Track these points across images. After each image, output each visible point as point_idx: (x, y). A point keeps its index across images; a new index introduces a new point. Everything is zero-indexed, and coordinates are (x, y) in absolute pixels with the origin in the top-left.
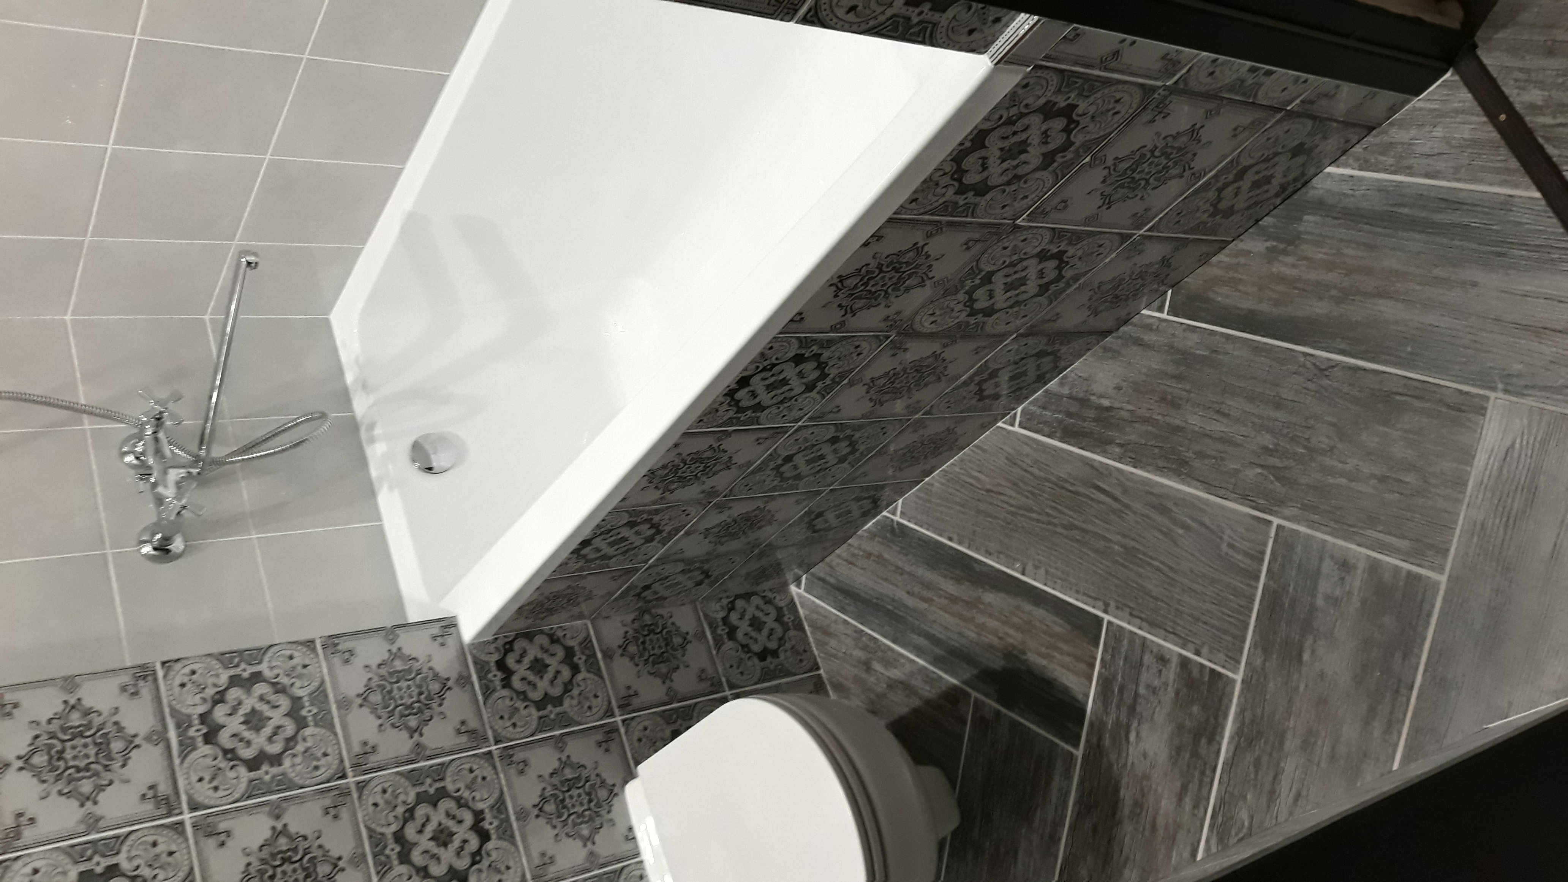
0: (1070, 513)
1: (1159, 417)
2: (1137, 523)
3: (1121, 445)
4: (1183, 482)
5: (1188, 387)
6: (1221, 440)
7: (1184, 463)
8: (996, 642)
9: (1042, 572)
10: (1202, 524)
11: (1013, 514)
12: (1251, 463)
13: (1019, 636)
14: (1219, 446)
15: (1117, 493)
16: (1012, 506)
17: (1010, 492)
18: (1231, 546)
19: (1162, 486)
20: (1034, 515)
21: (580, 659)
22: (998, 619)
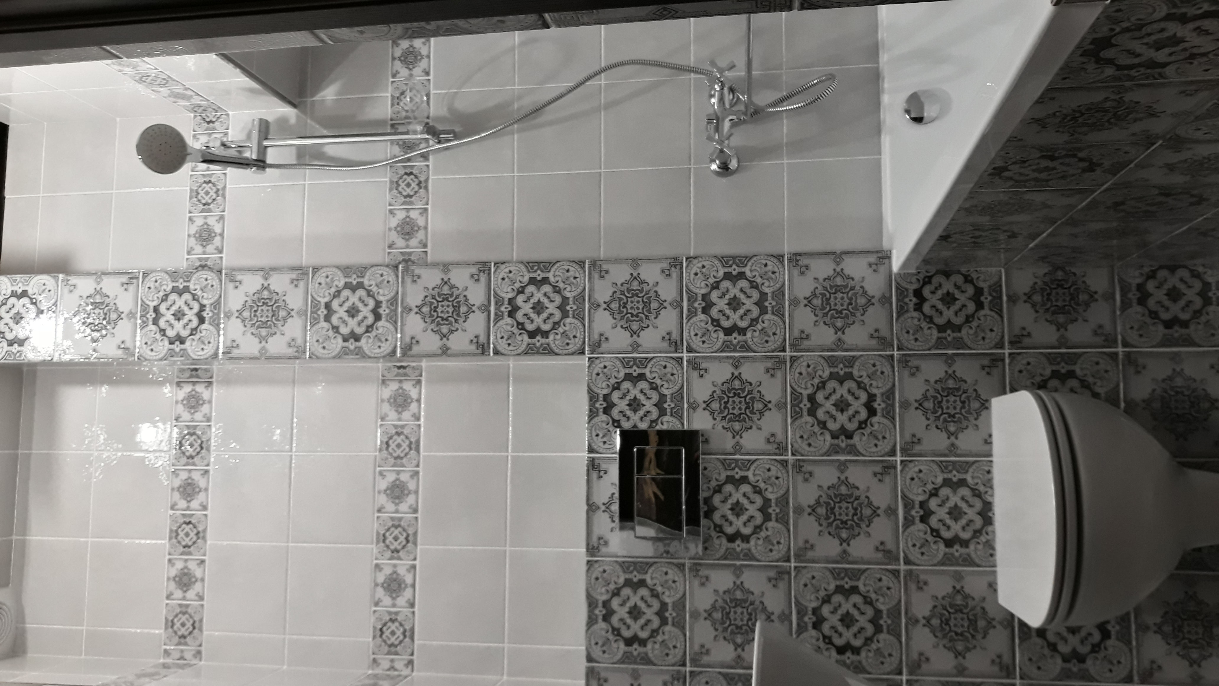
21: (986, 299)
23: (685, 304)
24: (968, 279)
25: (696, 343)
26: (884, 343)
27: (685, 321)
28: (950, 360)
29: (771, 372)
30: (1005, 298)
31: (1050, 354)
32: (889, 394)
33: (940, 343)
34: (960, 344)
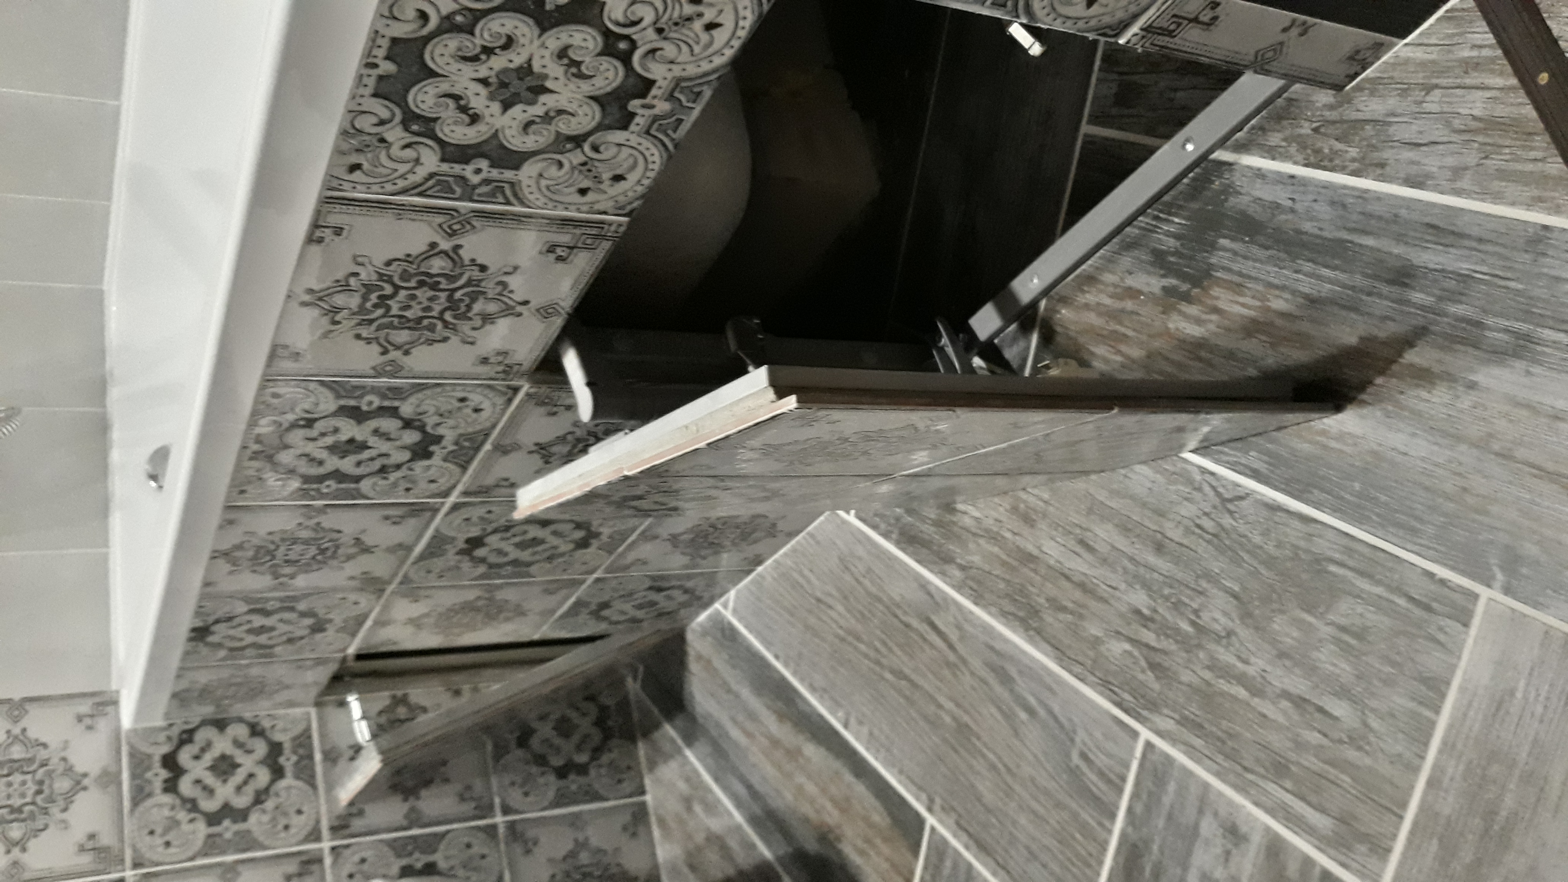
0: (899, 653)
1: (1008, 535)
2: (974, 689)
3: (963, 568)
4: (1031, 641)
5: (1046, 496)
6: (1082, 586)
7: (1035, 612)
8: (812, 815)
9: (865, 730)
10: (1050, 712)
11: (843, 640)
12: (1118, 633)
13: (836, 813)
14: (1078, 595)
15: (954, 636)
16: (841, 627)
17: (840, 608)
18: (1084, 756)
19: (1006, 641)
20: (862, 647)
21: (288, 761)
22: (816, 784)
24: (256, 730)
26: (107, 858)
28: (228, 873)
30: (318, 757)
31: (395, 840)
34: (246, 842)
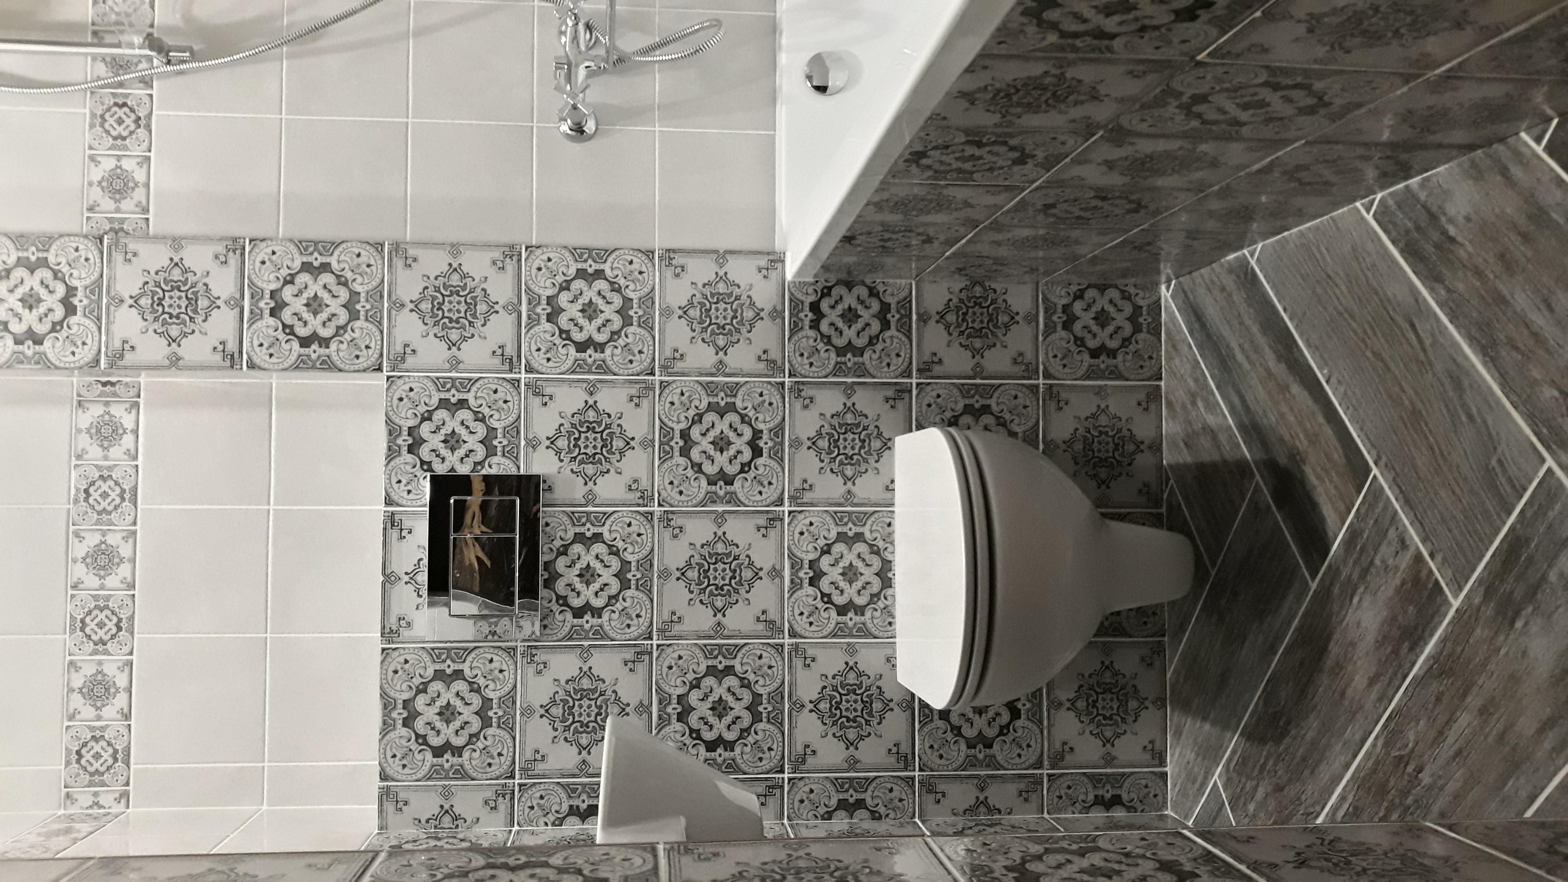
0: (1382, 340)
1: (1491, 276)
2: (1432, 386)
3: (1449, 291)
4: (1485, 364)
5: (1529, 254)
6: (1535, 335)
7: (1494, 344)
8: (1287, 438)
9: (1342, 389)
10: (1485, 422)
11: (1341, 314)
12: (1553, 381)
13: (1306, 443)
14: (1531, 342)
15: (1428, 342)
16: (1341, 304)
17: (1343, 288)
18: (1500, 461)
19: (1466, 358)
20: (1354, 325)
21: (893, 317)
22: (1296, 417)
23: (524, 308)
24: (873, 292)
25: (538, 361)
26: (774, 367)
27: (523, 331)
28: (849, 390)
29: (635, 400)
30: (914, 317)
31: (963, 385)
32: (778, 431)
33: (838, 369)
34: (861, 371)
